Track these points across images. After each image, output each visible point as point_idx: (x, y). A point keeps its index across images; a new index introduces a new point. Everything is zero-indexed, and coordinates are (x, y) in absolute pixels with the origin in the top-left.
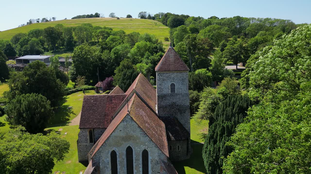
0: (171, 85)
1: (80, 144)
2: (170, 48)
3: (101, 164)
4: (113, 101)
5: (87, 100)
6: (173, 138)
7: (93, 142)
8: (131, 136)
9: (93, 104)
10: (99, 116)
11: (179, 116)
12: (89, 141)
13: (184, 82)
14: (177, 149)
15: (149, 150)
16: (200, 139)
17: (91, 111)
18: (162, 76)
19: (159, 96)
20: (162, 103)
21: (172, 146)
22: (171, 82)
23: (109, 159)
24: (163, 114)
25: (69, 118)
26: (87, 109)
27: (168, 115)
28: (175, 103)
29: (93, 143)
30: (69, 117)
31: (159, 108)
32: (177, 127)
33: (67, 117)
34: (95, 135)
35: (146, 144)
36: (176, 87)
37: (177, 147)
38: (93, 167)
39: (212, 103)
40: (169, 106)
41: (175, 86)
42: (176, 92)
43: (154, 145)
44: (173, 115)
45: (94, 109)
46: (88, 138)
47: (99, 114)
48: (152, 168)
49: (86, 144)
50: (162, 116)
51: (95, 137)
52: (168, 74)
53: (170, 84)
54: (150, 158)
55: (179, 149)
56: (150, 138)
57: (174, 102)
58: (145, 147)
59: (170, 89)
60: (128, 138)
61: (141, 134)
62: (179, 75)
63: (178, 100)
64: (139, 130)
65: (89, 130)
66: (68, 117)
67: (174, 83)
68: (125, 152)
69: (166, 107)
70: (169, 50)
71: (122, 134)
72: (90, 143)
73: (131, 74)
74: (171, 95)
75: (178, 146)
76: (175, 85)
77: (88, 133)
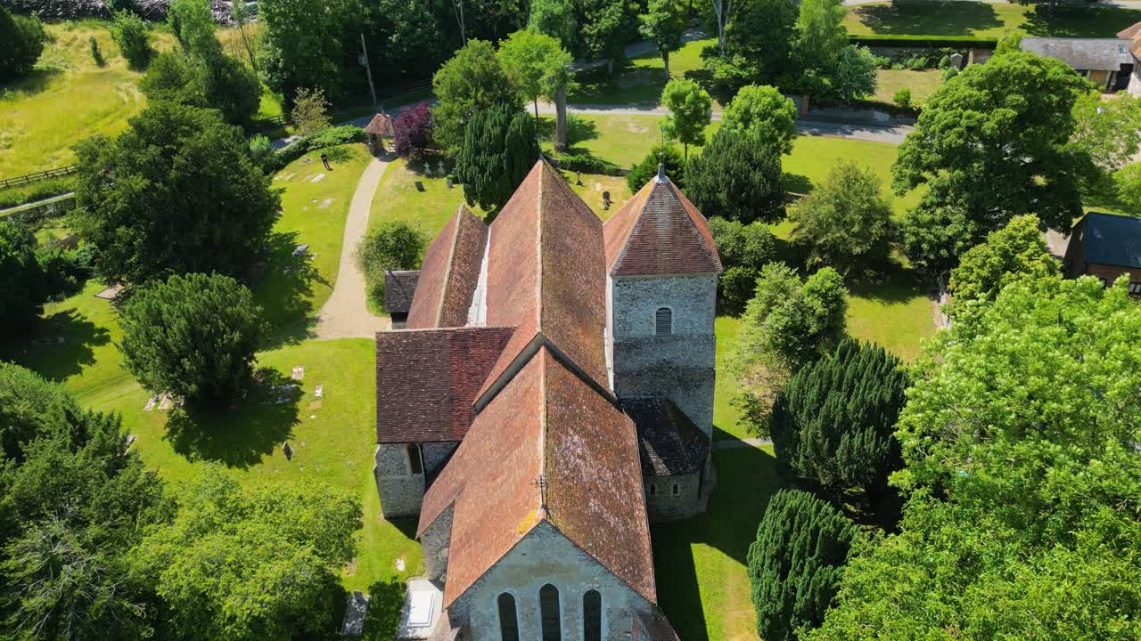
0: (657, 313)
1: (382, 478)
2: (658, 184)
3: (472, 620)
4: (472, 351)
5: (387, 347)
6: (661, 468)
7: (421, 472)
8: (554, 566)
9: (410, 361)
10: (434, 403)
11: (679, 398)
12: (408, 469)
13: (702, 304)
14: (672, 492)
15: (602, 591)
16: (738, 424)
17: (406, 387)
18: (629, 288)
19: (620, 343)
20: (628, 364)
21: (656, 486)
22: (658, 303)
23: (494, 609)
24: (629, 393)
25: (309, 299)
26: (393, 380)
27: (645, 394)
28: (668, 363)
29: (421, 475)
30: (311, 295)
31: (618, 376)
32: (674, 435)
33: (303, 297)
34: (425, 456)
35: (596, 579)
36: (673, 318)
37: (672, 488)
38: (453, 627)
39: (786, 329)
40: (650, 370)
41: (673, 315)
42: (673, 332)
43: (617, 582)
44: (660, 393)
45: (415, 380)
46: (407, 462)
47: (433, 397)
48: (610, 625)
49: (401, 477)
50: (628, 397)
51: (426, 461)
52: (650, 283)
53: (654, 310)
54: (605, 606)
55: (675, 492)
56: (606, 568)
57: (664, 360)
58: (591, 585)
59: (655, 322)
60: (544, 568)
61: (580, 560)
62: (687, 283)
63: (679, 354)
64: (574, 551)
65: (405, 446)
66: (306, 295)
67: (670, 307)
68: (537, 597)
69: (639, 374)
70: (653, 192)
71: (528, 562)
72: (414, 472)
73: (504, 131)
74: (658, 341)
75: (676, 487)
76: (670, 313)
77: (405, 452)
